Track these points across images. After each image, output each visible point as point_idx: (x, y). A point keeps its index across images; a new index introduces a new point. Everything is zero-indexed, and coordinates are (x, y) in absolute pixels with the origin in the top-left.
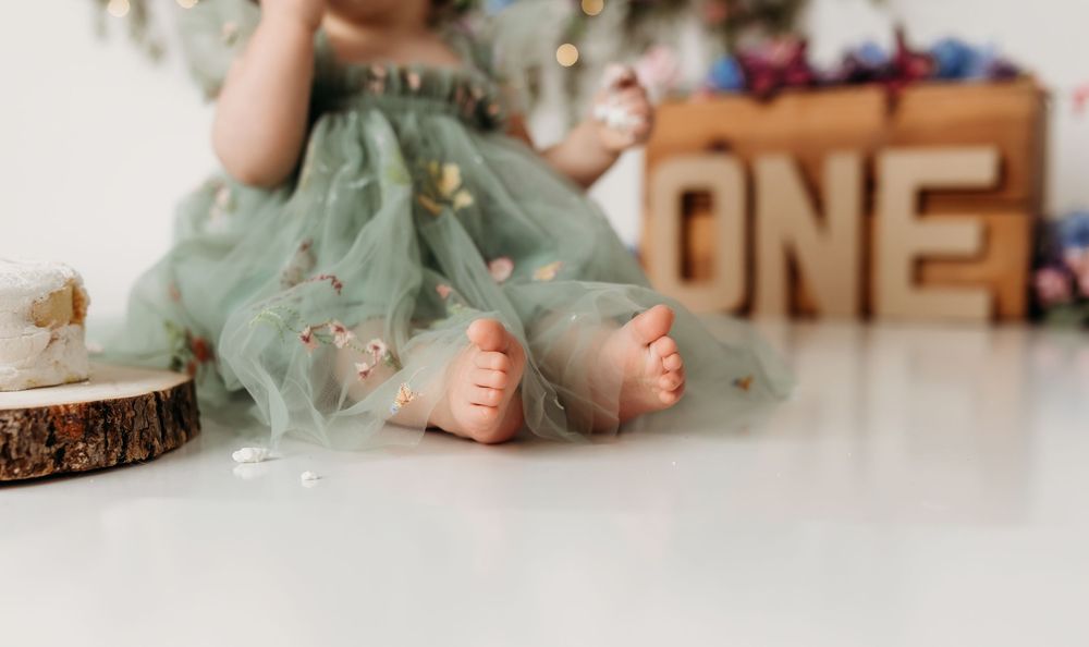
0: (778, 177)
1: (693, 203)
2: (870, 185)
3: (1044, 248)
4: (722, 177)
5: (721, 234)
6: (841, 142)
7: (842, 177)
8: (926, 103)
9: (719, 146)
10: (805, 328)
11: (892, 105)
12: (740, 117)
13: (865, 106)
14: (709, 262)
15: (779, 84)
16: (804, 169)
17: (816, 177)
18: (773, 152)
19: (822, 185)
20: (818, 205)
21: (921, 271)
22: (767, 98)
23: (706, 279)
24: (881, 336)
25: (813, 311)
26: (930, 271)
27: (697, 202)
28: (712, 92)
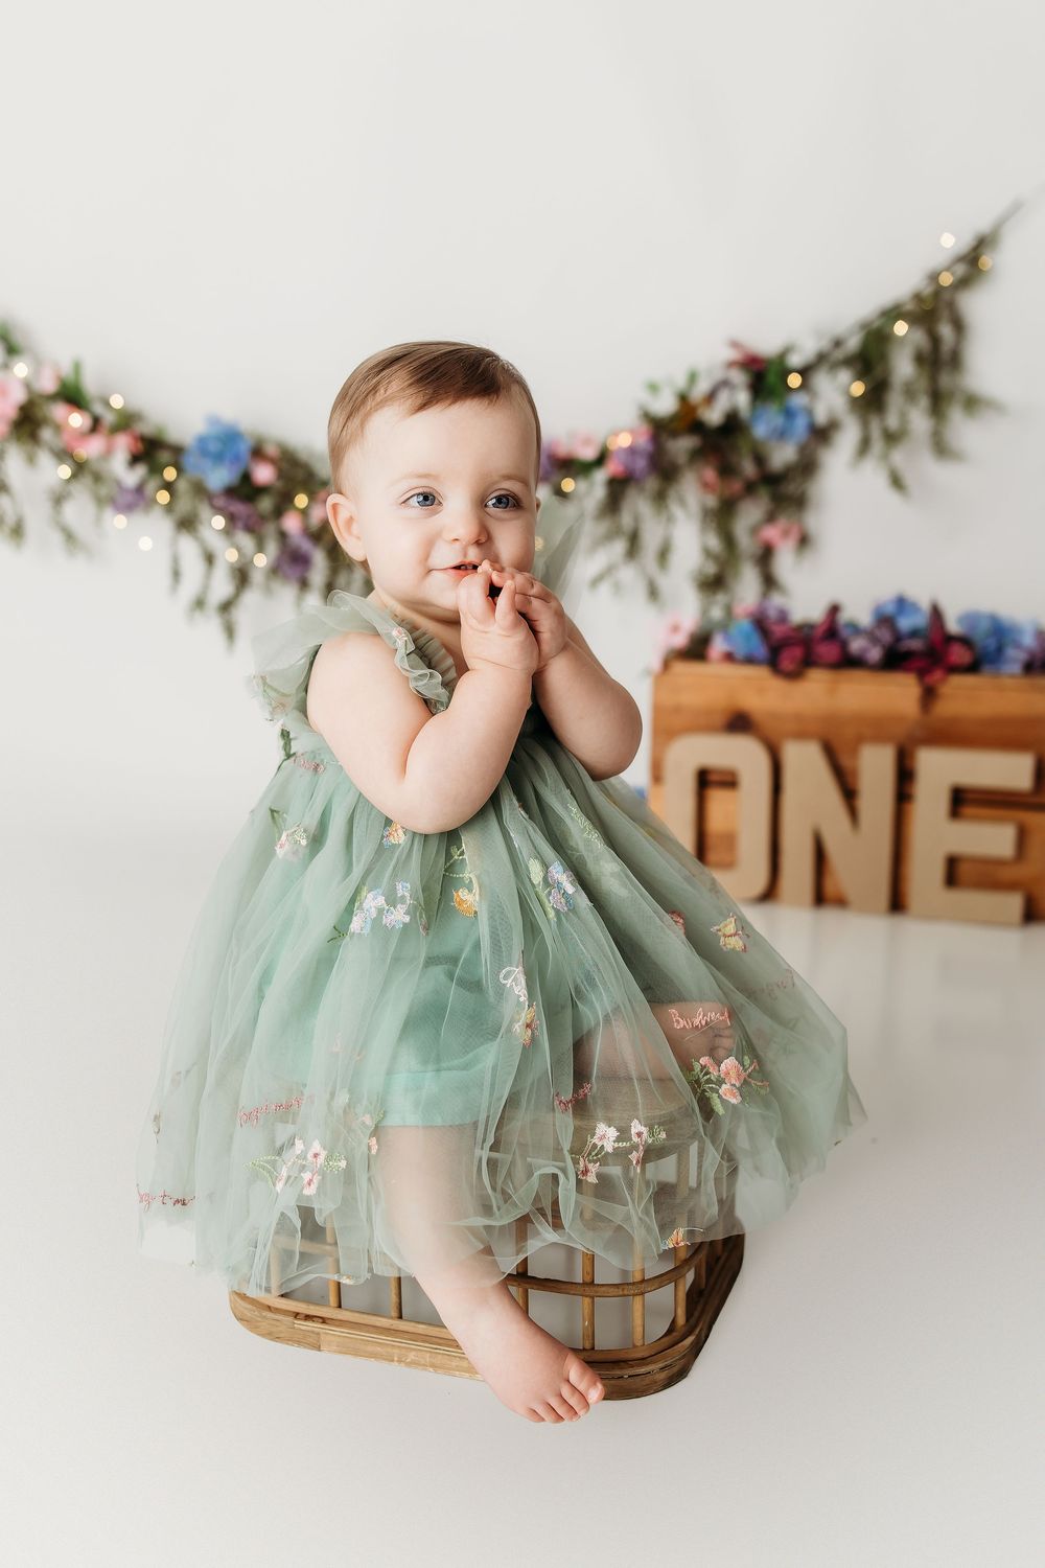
0: (805, 762)
1: (706, 780)
2: (905, 776)
4: (744, 756)
5: (742, 814)
6: (874, 729)
7: (875, 766)
8: (963, 696)
9: (739, 723)
10: (830, 915)
11: (929, 695)
12: (762, 692)
13: (898, 694)
14: (730, 840)
15: (809, 662)
16: (830, 752)
17: (845, 761)
18: (801, 735)
19: (855, 773)
20: (849, 794)
21: (954, 872)
22: (794, 675)
23: (729, 865)
24: (910, 929)
25: (841, 902)
26: (964, 870)
27: (713, 777)
28: (729, 657)
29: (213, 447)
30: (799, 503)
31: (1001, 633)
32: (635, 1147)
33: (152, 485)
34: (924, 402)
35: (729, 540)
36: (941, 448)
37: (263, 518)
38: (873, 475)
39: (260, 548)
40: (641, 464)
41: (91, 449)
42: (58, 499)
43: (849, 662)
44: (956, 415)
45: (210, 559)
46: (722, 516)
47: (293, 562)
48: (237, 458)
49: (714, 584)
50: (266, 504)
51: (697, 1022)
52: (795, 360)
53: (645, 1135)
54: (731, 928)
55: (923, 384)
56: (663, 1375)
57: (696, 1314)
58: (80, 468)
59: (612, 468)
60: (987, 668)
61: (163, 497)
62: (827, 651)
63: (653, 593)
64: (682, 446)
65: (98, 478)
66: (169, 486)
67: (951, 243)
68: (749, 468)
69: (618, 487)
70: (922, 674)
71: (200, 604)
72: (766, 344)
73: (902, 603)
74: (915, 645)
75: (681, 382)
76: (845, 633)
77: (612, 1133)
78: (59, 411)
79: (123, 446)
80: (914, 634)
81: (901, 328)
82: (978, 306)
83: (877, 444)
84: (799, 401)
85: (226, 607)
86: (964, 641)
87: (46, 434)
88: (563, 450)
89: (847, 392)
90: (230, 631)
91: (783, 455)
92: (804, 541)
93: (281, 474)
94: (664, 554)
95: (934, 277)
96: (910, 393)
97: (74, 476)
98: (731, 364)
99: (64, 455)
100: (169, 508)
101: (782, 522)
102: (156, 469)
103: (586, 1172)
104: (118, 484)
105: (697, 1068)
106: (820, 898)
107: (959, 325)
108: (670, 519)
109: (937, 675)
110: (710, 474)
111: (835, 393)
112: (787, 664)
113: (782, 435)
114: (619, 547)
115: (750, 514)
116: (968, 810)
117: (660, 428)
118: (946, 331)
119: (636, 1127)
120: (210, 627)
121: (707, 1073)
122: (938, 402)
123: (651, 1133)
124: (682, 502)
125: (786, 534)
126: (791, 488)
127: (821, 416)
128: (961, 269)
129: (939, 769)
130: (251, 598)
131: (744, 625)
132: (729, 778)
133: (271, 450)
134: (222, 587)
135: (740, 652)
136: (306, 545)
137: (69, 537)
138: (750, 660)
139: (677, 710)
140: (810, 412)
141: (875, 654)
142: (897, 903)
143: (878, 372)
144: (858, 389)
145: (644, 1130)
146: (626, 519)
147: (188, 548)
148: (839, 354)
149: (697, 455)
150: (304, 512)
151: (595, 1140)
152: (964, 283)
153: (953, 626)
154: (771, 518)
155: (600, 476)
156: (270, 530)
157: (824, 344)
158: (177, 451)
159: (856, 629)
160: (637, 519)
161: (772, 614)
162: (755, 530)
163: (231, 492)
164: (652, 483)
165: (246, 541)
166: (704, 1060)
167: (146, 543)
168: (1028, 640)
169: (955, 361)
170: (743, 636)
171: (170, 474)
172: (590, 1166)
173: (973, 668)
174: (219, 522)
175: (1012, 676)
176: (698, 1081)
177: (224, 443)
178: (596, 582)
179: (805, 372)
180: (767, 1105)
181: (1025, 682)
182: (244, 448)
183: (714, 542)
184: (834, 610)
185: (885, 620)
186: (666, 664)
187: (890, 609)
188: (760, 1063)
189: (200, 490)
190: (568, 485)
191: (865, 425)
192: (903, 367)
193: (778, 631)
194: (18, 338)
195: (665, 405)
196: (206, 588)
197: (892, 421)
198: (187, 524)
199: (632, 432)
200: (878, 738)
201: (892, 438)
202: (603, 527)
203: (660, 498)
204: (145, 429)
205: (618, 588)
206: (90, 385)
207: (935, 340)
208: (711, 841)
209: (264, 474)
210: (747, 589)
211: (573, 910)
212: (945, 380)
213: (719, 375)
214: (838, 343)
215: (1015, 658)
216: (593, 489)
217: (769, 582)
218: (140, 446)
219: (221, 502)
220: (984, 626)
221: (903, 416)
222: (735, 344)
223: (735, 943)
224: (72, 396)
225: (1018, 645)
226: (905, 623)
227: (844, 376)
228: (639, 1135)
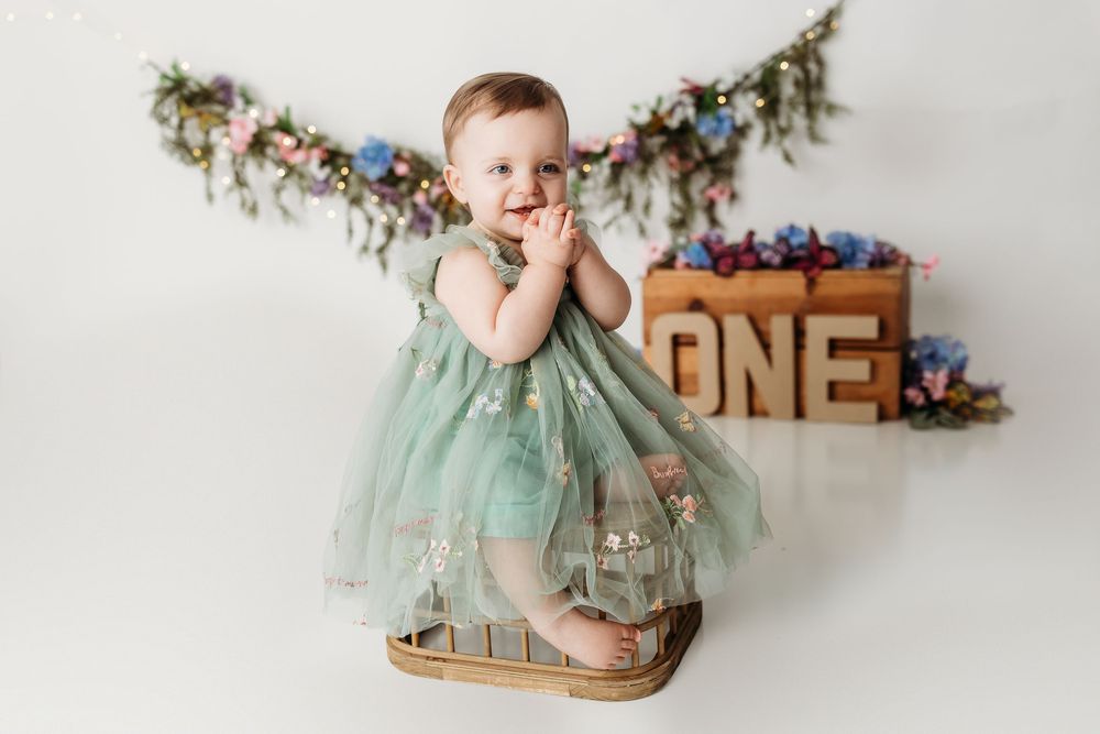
0: (737, 326)
1: (678, 342)
2: (799, 334)
3: (910, 373)
4: (700, 325)
5: (701, 361)
6: (779, 305)
7: (781, 328)
8: (833, 283)
9: (696, 305)
10: (758, 422)
11: (811, 283)
12: (709, 286)
13: (792, 284)
14: (694, 378)
15: (736, 266)
16: (752, 321)
17: (762, 326)
18: (734, 312)
19: (768, 334)
20: (766, 346)
21: (834, 391)
22: (728, 275)
23: (694, 393)
24: (809, 428)
25: (765, 414)
26: (839, 389)
27: (682, 340)
28: (688, 266)
29: (371, 154)
30: (729, 174)
31: (853, 244)
32: (631, 548)
33: (335, 177)
34: (802, 109)
35: (687, 197)
36: (814, 137)
37: (402, 196)
38: (773, 155)
39: (401, 214)
40: (631, 153)
41: (298, 158)
42: (278, 190)
43: (762, 265)
44: (822, 116)
45: (370, 221)
46: (682, 183)
47: (421, 223)
48: (385, 160)
49: (679, 225)
50: (404, 187)
51: (668, 474)
52: (722, 88)
53: (637, 541)
54: (686, 418)
55: (801, 99)
56: (652, 685)
57: (672, 647)
58: (291, 170)
59: (614, 157)
60: (846, 266)
61: (341, 185)
62: (748, 259)
63: (642, 231)
64: (656, 142)
65: (301, 176)
66: (344, 179)
67: (813, 14)
68: (697, 154)
69: (618, 168)
70: (806, 270)
71: (365, 249)
72: (704, 80)
73: (792, 228)
74: (801, 253)
75: (653, 103)
76: (759, 248)
77: (617, 539)
78: (277, 137)
79: (316, 155)
80: (801, 246)
81: (784, 66)
82: (832, 51)
83: (775, 137)
84: (725, 111)
85: (381, 250)
86: (831, 249)
87: (270, 151)
88: (583, 148)
89: (754, 105)
90: (384, 265)
91: (717, 145)
92: (733, 197)
93: (412, 169)
94: (647, 207)
95: (803, 35)
96: (792, 104)
97: (286, 176)
98: (683, 92)
99: (281, 163)
100: (345, 192)
101: (720, 185)
102: (336, 169)
103: (601, 563)
104: (314, 179)
105: (668, 501)
106: (752, 412)
107: (820, 63)
108: (650, 186)
109: (816, 270)
110: (673, 158)
111: (747, 107)
112: (723, 269)
113: (716, 132)
114: (620, 204)
115: (699, 182)
116: (840, 353)
117: (641, 132)
118: (812, 67)
119: (632, 536)
120: (372, 262)
121: (675, 504)
122: (811, 109)
123: (641, 540)
124: (657, 175)
125: (722, 193)
126: (724, 165)
127: (739, 121)
128: (819, 30)
129: (821, 328)
130: (396, 244)
131: (697, 246)
132: (691, 340)
133: (406, 155)
134: (378, 238)
135: (694, 263)
136: (429, 211)
137: (285, 212)
138: (701, 267)
139: (658, 299)
140: (732, 118)
141: (777, 260)
142: (799, 413)
143: (773, 92)
144: (760, 103)
145: (637, 538)
146: (624, 188)
147: (357, 216)
148: (748, 83)
149: (664, 147)
150: (427, 191)
151: (607, 544)
152: (822, 37)
153: (823, 241)
154: (712, 183)
155: (606, 162)
156: (407, 201)
157: (739, 78)
158: (349, 157)
159: (765, 246)
160: (630, 187)
161: (713, 238)
162: (703, 192)
163: (381, 181)
164: (638, 165)
165: (392, 210)
166: (672, 497)
167: (331, 214)
168: (870, 248)
169: (820, 84)
170: (696, 254)
171: (345, 171)
172: (604, 560)
173: (838, 266)
174: (375, 199)
175: (862, 269)
176: (669, 510)
177: (378, 150)
178: (607, 226)
179: (728, 94)
180: (712, 524)
181: (869, 273)
182: (389, 154)
183: (678, 199)
184: (751, 234)
185: (782, 239)
186: (650, 272)
187: (786, 233)
188: (706, 499)
189: (364, 180)
190: (587, 168)
191: (767, 125)
192: (788, 90)
193: (717, 249)
194: (252, 95)
195: (643, 118)
196: (368, 240)
197: (783, 122)
198: (356, 201)
199: (624, 135)
200: (781, 311)
201: (783, 132)
202: (609, 193)
203: (643, 173)
204: (329, 145)
205: (620, 229)
206: (296, 121)
207: (806, 72)
208: (683, 379)
209: (402, 169)
210: (700, 226)
211: (594, 406)
212: (814, 96)
213: (676, 98)
214: (747, 77)
215: (863, 259)
216: (603, 170)
217: (714, 222)
218: (326, 155)
219: (376, 187)
220: (843, 240)
221: (789, 119)
222: (684, 80)
223: (689, 427)
224: (284, 127)
225: (864, 251)
226: (795, 241)
227: (752, 96)
228: (634, 540)
